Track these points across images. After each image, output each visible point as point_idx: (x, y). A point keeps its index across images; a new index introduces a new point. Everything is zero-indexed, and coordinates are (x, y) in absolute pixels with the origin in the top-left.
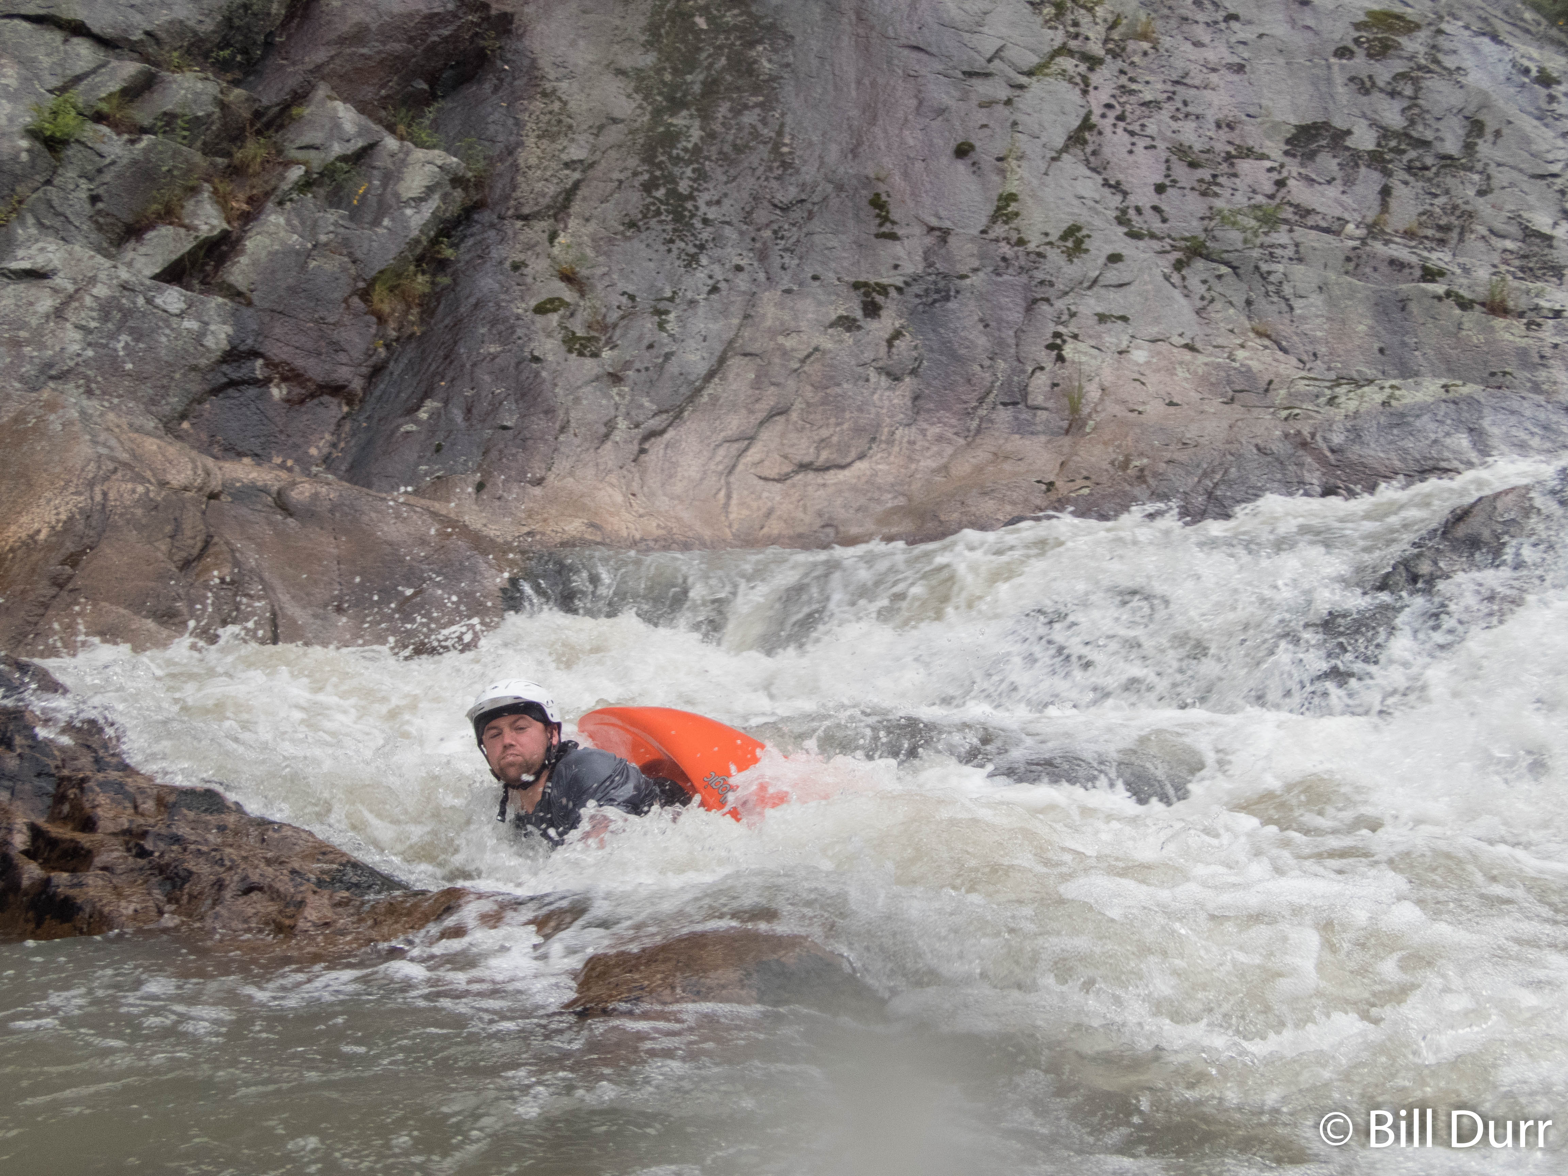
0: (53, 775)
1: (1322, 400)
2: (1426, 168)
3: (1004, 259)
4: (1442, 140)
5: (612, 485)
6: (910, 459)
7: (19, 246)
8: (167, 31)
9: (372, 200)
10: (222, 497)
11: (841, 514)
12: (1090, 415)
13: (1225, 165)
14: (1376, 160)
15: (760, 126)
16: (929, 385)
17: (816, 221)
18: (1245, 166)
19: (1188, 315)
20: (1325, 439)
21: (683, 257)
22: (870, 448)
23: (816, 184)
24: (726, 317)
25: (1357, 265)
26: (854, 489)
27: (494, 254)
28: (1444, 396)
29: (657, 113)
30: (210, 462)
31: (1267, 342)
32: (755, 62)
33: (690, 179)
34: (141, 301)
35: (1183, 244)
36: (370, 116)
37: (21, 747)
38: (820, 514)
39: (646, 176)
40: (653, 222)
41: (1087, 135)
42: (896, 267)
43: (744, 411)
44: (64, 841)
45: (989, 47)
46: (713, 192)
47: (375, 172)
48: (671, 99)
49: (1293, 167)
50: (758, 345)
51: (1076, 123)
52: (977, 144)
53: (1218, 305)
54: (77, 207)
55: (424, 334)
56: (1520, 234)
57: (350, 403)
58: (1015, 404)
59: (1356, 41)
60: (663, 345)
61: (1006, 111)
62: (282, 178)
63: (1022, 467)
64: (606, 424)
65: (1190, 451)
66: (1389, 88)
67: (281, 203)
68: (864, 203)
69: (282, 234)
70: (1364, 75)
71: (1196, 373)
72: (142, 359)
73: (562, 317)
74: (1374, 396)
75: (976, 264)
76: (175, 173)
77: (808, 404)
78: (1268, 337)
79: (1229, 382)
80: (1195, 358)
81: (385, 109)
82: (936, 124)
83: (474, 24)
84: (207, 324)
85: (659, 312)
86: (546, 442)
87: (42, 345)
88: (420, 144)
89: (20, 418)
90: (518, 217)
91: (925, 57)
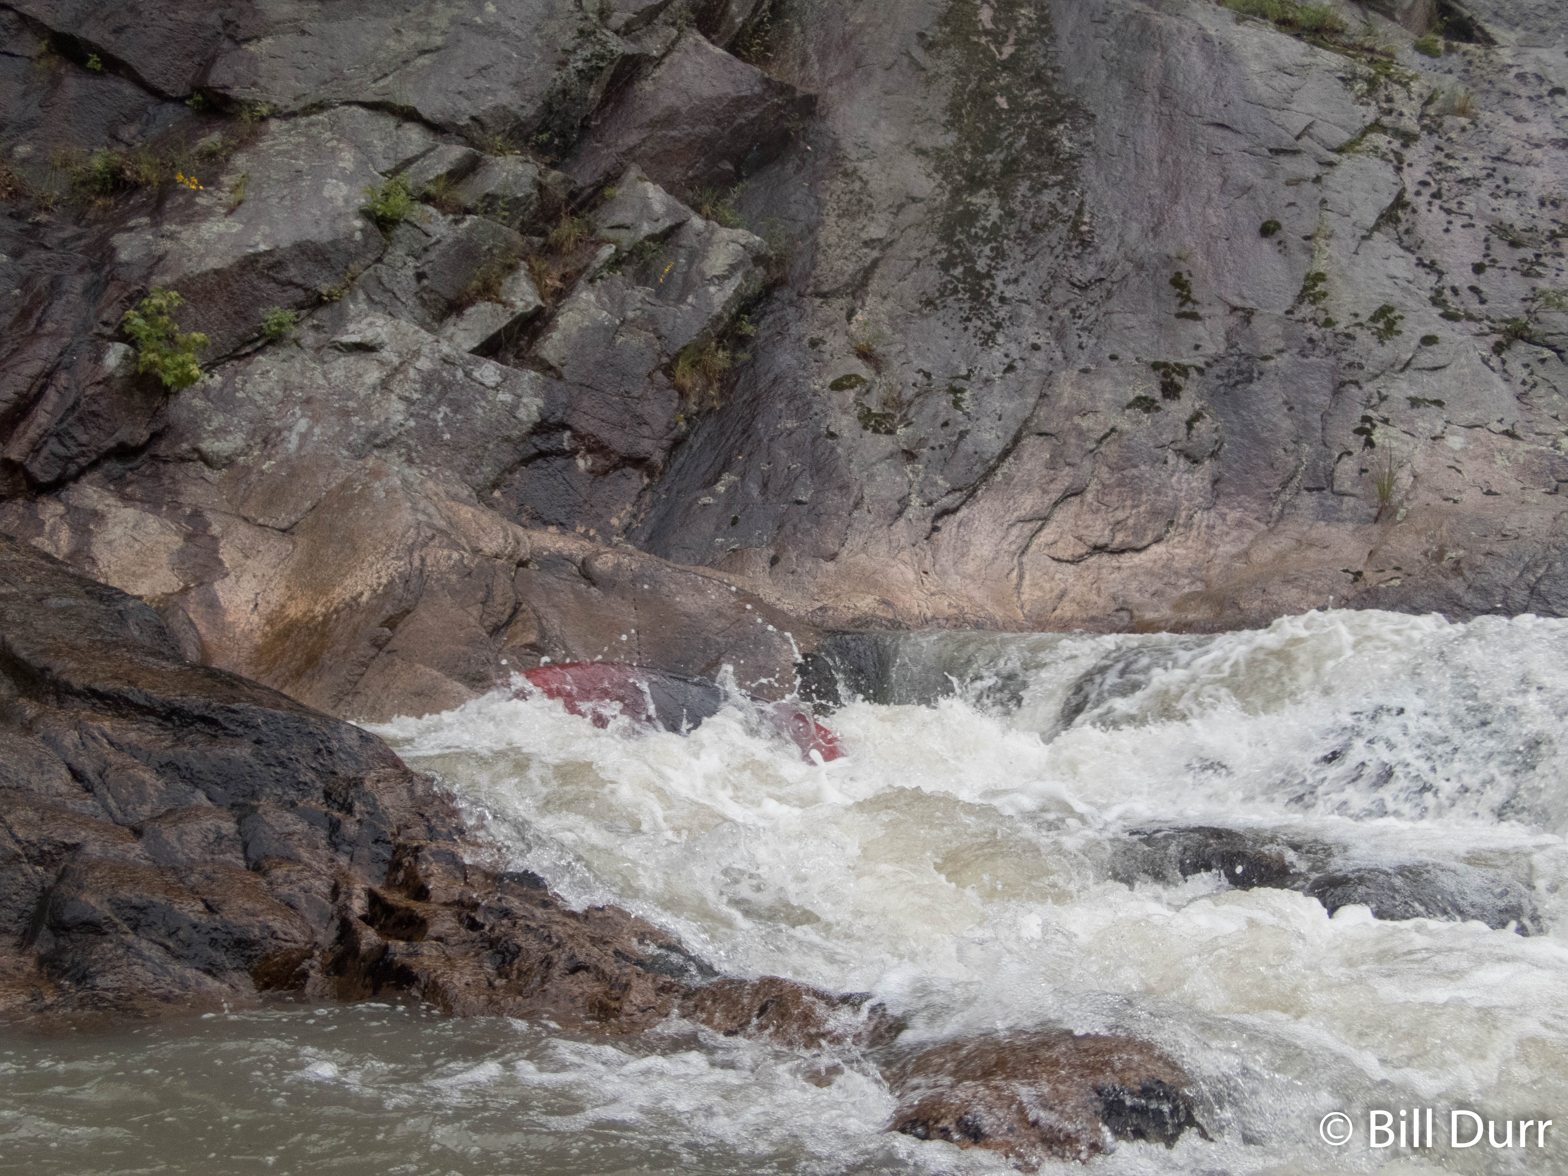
0: (389, 843)
3: (1311, 340)
5: (905, 563)
6: (1209, 544)
7: (350, 321)
8: (492, 116)
9: (678, 279)
10: (530, 566)
11: (1136, 598)
12: (1401, 503)
13: (1549, 244)
15: (1059, 205)
16: (1229, 468)
17: (1114, 300)
19: (1508, 400)
21: (980, 335)
22: (1167, 532)
23: (1115, 263)
24: (1021, 396)
26: (1150, 573)
27: (793, 330)
29: (957, 191)
30: (520, 531)
32: (1056, 141)
33: (988, 257)
34: (460, 374)
35: (1503, 326)
36: (677, 196)
37: (361, 813)
38: (1114, 598)
39: (944, 255)
40: (950, 300)
41: (1400, 213)
42: (1197, 347)
43: (1038, 491)
44: (399, 909)
45: (1298, 123)
46: (1010, 270)
47: (682, 251)
48: (971, 179)
50: (1053, 424)
51: (1389, 201)
52: (1284, 223)
53: (1541, 390)
54: (405, 283)
55: (723, 408)
57: (650, 475)
58: (1320, 489)
60: (957, 423)
61: (1314, 190)
62: (594, 256)
63: (1328, 555)
64: (899, 501)
65: (1511, 543)
67: (591, 281)
68: (1165, 282)
69: (593, 310)
71: (1516, 461)
72: (459, 430)
73: (858, 394)
75: (1281, 345)
76: (495, 251)
77: (1104, 486)
79: (1553, 472)
80: (1515, 445)
81: (692, 189)
82: (1241, 203)
83: (779, 106)
84: (520, 397)
85: (954, 390)
86: (839, 517)
87: (368, 416)
88: (724, 224)
89: (347, 485)
90: (818, 295)
91: (1230, 135)
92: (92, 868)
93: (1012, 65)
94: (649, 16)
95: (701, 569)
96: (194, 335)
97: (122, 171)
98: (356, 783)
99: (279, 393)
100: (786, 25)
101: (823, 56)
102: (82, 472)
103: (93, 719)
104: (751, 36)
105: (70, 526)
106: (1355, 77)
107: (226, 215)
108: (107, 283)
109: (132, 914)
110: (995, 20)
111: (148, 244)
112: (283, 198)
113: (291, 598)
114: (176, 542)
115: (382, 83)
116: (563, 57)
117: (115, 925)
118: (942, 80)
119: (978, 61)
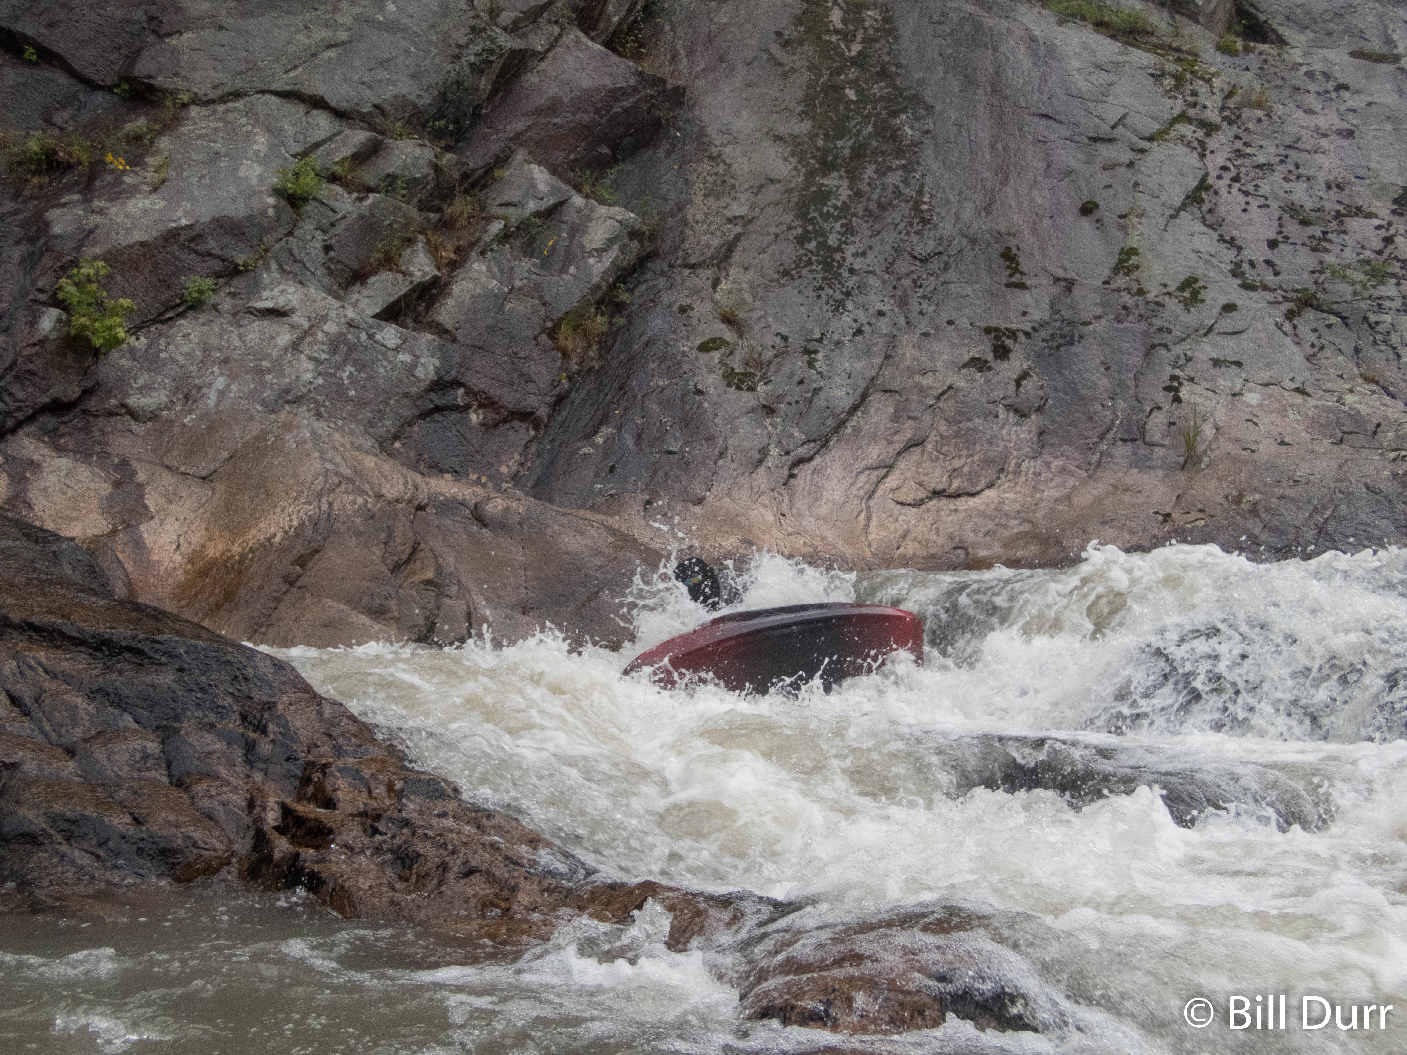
0: (300, 760)
3: (1125, 307)
5: (765, 506)
6: (1035, 489)
7: (264, 289)
8: (392, 104)
9: (561, 252)
10: (428, 509)
11: (971, 537)
12: (1205, 452)
13: (1335, 223)
15: (902, 186)
16: (1053, 421)
17: (951, 271)
18: (1354, 224)
19: (1299, 361)
21: (831, 302)
22: (999, 478)
23: (952, 239)
24: (868, 357)
26: (983, 515)
27: (664, 298)
29: (811, 174)
30: (418, 478)
31: (1375, 388)
32: (899, 129)
33: (839, 233)
34: (364, 337)
35: (1294, 295)
36: (560, 177)
37: (274, 733)
38: (951, 537)
39: (800, 231)
40: (805, 271)
41: (1204, 195)
42: (1024, 314)
43: (884, 442)
44: (309, 820)
45: (1113, 114)
46: (858, 244)
47: (564, 226)
48: (823, 163)
49: (1400, 225)
50: (897, 383)
51: (1195, 184)
52: (1101, 203)
53: (1328, 352)
54: (313, 255)
55: (601, 367)
57: (536, 428)
58: (1133, 440)
60: (811, 381)
61: (1129, 174)
62: (485, 230)
63: (1140, 499)
64: (760, 451)
65: (1301, 488)
67: (483, 253)
68: (996, 255)
69: (484, 279)
71: (1307, 415)
72: (363, 387)
73: (723, 355)
75: (1099, 311)
76: (396, 226)
77: (942, 437)
78: (1377, 383)
79: (1339, 424)
80: (1306, 401)
81: (573, 171)
82: (1062, 185)
83: (652, 97)
84: (418, 357)
85: (808, 352)
86: (706, 465)
87: (280, 373)
88: (602, 202)
89: (262, 436)
90: (686, 266)
91: (1053, 124)
92: (29, 784)
93: (859, 61)
94: (534, 15)
95: (582, 512)
96: (121, 300)
97: (55, 152)
98: (269, 706)
99: (199, 354)
100: (657, 24)
101: (690, 53)
102: (19, 425)
103: (30, 650)
104: (626, 34)
105: (9, 475)
106: (1163, 73)
107: (151, 193)
108: (42, 254)
109: (66, 826)
110: (844, 21)
111: (79, 218)
112: (202, 177)
113: (210, 539)
114: (105, 488)
115: (292, 74)
116: (457, 51)
117: (51, 837)
118: (798, 74)
119: (829, 57)
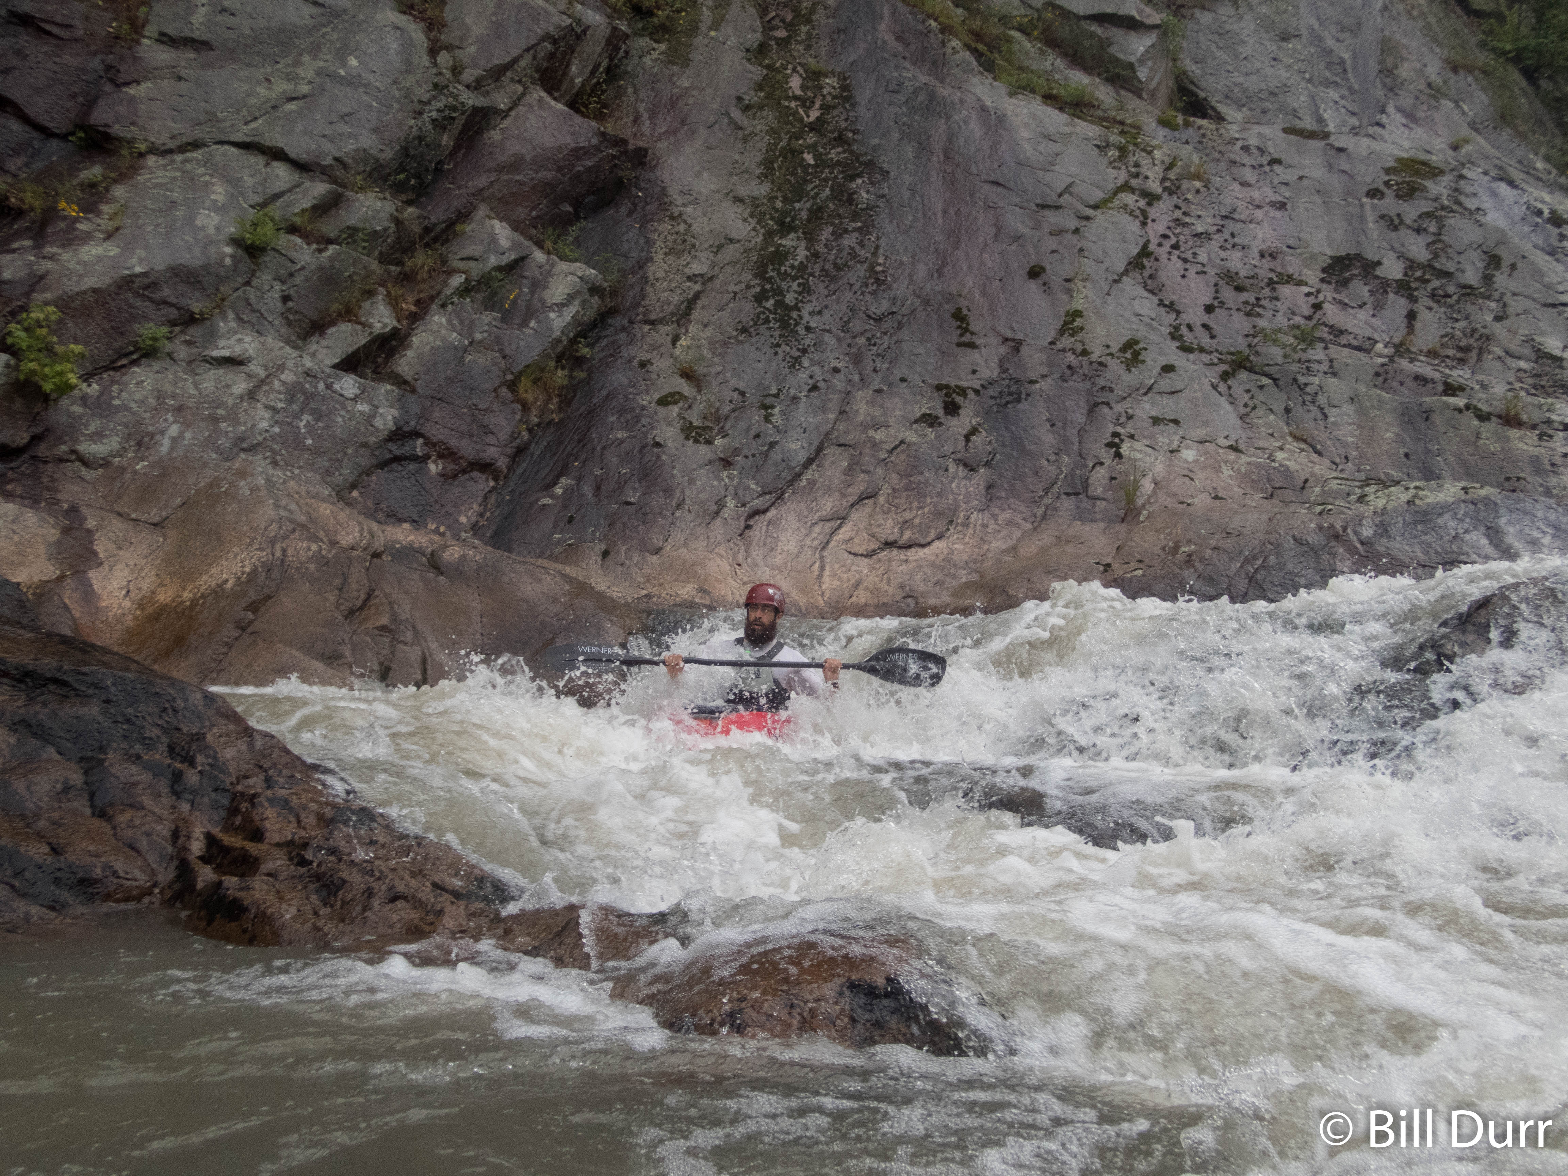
0: (228, 791)
1: (1353, 498)
2: (1449, 296)
3: (1070, 367)
4: (1463, 271)
5: (721, 556)
6: (983, 540)
7: (221, 338)
8: (353, 158)
9: (522, 306)
10: (384, 557)
11: (921, 587)
12: (1144, 506)
13: (1267, 290)
14: (1404, 288)
15: (857, 248)
16: (1001, 475)
17: (904, 331)
18: (1285, 291)
19: (1233, 419)
20: (1355, 532)
21: (788, 359)
22: (948, 530)
23: (905, 299)
24: (824, 412)
25: (1385, 380)
26: (932, 565)
27: (625, 354)
28: (1464, 497)
29: (769, 235)
30: (375, 526)
31: (1303, 446)
32: (855, 193)
33: (796, 292)
34: (321, 386)
35: (1229, 357)
36: (522, 233)
37: (202, 765)
38: (902, 587)
39: (758, 289)
40: (762, 329)
41: (1145, 261)
42: (974, 372)
43: (837, 494)
44: (236, 849)
45: (1060, 183)
46: (815, 303)
47: (525, 281)
48: (782, 224)
49: (1328, 293)
50: (851, 437)
51: (1136, 251)
52: (1048, 267)
53: (1260, 412)
54: (271, 305)
55: (561, 420)
56: (1533, 356)
57: (496, 479)
58: (1077, 494)
59: (1386, 183)
60: (767, 435)
61: (1074, 239)
62: (445, 284)
63: (1083, 550)
64: (716, 503)
65: (1234, 539)
66: (1416, 226)
67: (443, 306)
68: (947, 316)
69: (444, 332)
70: (1393, 213)
71: (1239, 471)
72: (320, 436)
73: (681, 409)
74: (1400, 496)
75: (1046, 371)
76: (355, 278)
77: (894, 490)
78: (1305, 441)
79: (1269, 480)
80: (1239, 458)
81: (535, 227)
82: (1011, 249)
83: (614, 157)
84: (377, 407)
85: (765, 407)
86: (664, 517)
87: (236, 422)
88: (563, 258)
89: (214, 484)
90: (646, 322)
91: (1004, 191)
93: (817, 127)
94: (498, 73)
95: (540, 561)
96: (72, 346)
97: (7, 198)
98: (199, 737)
99: (152, 401)
100: (620, 87)
101: (653, 115)
104: (590, 95)
107: (105, 240)
110: (803, 87)
111: (30, 264)
112: (158, 226)
113: (161, 585)
114: (53, 534)
115: (252, 125)
116: (418, 107)
118: (757, 138)
119: (787, 123)
